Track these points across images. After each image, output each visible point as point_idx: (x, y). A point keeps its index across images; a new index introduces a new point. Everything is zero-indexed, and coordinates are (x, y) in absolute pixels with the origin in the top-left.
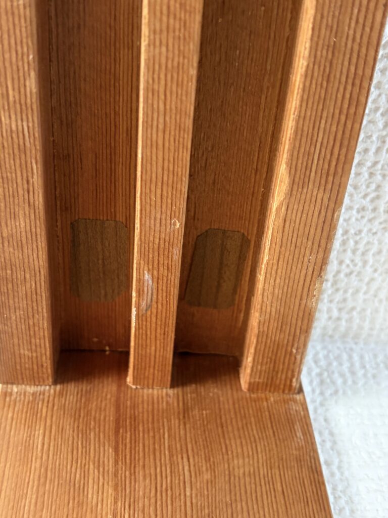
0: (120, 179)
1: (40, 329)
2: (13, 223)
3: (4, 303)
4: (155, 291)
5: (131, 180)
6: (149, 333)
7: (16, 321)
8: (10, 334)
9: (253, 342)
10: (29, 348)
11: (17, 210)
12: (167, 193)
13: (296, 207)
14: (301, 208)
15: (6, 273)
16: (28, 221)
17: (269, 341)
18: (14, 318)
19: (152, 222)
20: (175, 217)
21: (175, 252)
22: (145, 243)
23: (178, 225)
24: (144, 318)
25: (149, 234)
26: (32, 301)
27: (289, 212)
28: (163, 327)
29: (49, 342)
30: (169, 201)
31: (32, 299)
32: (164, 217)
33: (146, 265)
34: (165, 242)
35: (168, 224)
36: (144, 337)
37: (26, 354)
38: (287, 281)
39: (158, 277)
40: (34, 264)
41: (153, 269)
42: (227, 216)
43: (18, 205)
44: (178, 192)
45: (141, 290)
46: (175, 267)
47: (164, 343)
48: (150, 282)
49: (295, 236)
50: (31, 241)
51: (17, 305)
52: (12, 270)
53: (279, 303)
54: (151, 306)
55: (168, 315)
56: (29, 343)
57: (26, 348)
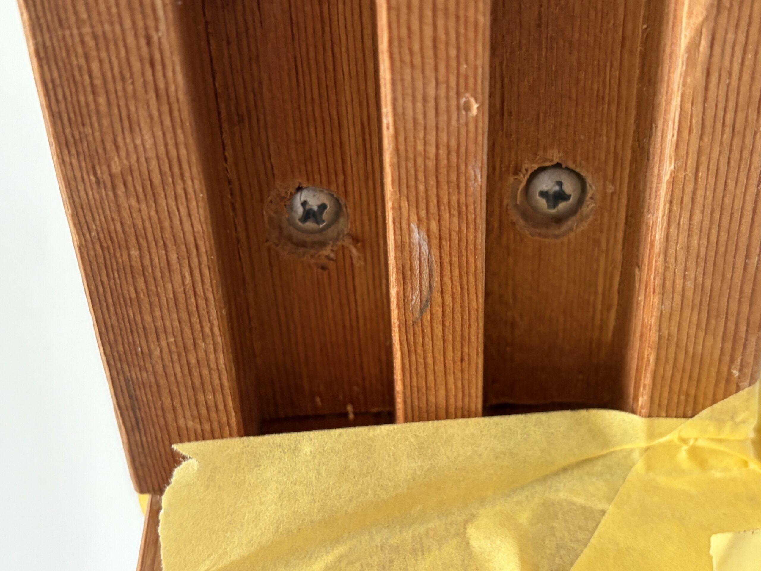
0: (343, 37)
1: (213, 372)
2: (128, 140)
3: (133, 323)
4: (436, 267)
5: (366, 38)
6: (430, 361)
7: (162, 359)
8: (154, 389)
9: (649, 360)
10: (195, 413)
11: (133, 109)
12: (447, 33)
13: (730, 36)
14: (742, 38)
15: (129, 255)
16: (159, 134)
17: (682, 356)
18: (157, 353)
19: (419, 105)
20: (466, 90)
21: (472, 172)
22: (407, 159)
23: (475, 106)
24: (418, 330)
25: (415, 137)
26: (189, 313)
27: (717, 50)
28: (458, 345)
29: (233, 400)
30: (453, 53)
31: (187, 308)
32: (442, 92)
33: (413, 210)
34: (449, 153)
35: (453, 108)
36: (421, 369)
37: (189, 426)
38: (717, 216)
39: (440, 235)
40: (183, 230)
41: (428, 218)
42: (570, 98)
43: (135, 96)
44: (471, 27)
45: (407, 268)
46: (475, 209)
47: (463, 379)
48: (425, 247)
49: (731, 105)
50: (170, 179)
51: (159, 323)
52: (140, 249)
53: (700, 270)
54: (431, 301)
55: (466, 317)
56: (193, 402)
57: (188, 414)
